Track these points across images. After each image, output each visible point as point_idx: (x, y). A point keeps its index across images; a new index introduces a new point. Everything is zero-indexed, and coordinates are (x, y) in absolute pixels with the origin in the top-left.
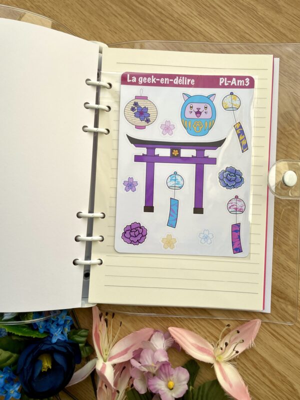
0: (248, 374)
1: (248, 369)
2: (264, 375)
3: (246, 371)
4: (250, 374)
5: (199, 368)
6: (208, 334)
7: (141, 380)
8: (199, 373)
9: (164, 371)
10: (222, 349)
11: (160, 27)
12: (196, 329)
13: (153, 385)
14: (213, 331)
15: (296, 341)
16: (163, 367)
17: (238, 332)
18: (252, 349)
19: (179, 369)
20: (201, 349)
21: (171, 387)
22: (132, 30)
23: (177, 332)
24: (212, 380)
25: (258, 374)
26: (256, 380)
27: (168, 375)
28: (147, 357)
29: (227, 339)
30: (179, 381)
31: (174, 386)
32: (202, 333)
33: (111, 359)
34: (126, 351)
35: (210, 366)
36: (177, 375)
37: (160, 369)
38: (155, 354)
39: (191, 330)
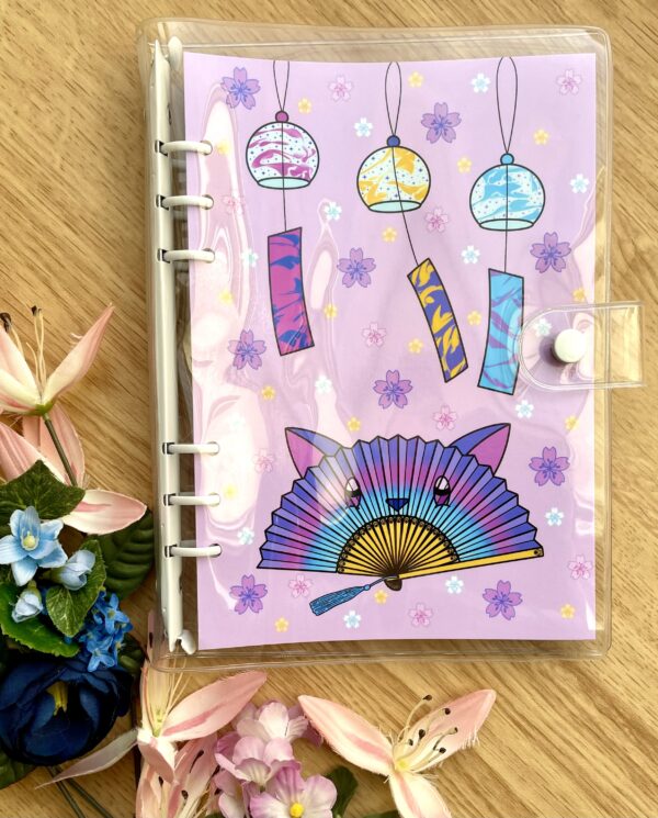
0: (459, 802)
1: (459, 792)
2: (491, 808)
3: (453, 796)
4: (463, 803)
5: (356, 785)
6: (382, 716)
7: (233, 797)
8: (356, 796)
9: (284, 782)
10: (411, 743)
12: (356, 703)
13: (259, 810)
14: (392, 708)
15: (565, 740)
16: (282, 774)
17: (448, 712)
18: (470, 750)
19: (316, 780)
20: (365, 747)
21: (298, 815)
23: (318, 707)
24: (381, 812)
25: (480, 806)
27: (292, 790)
28: (249, 750)
29: (421, 725)
30: (314, 804)
31: (303, 814)
32: (369, 712)
35: (380, 781)
36: (312, 793)
37: (277, 777)
38: (268, 746)
39: (345, 704)
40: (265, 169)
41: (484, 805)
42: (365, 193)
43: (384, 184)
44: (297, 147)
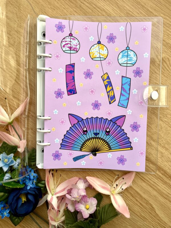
0: (129, 200)
1: (128, 197)
2: (137, 200)
4: (130, 200)
5: (103, 197)
6: (107, 180)
7: (72, 204)
8: (103, 200)
9: (84, 200)
10: (114, 188)
11: (80, 6)
12: (101, 177)
13: (78, 207)
14: (110, 178)
15: (154, 182)
16: (83, 198)
17: (123, 179)
18: (131, 187)
19: (92, 199)
20: (104, 188)
21: (88, 208)
22: (64, 8)
23: (91, 179)
24: (109, 203)
25: (134, 200)
26: (132, 203)
27: (86, 202)
28: (75, 193)
29: (117, 183)
30: (92, 205)
31: (89, 207)
32: (104, 179)
33: (56, 194)
34: (64, 190)
35: (108, 196)
36: (91, 202)
37: (82, 199)
38: (79, 191)
39: (98, 178)
40: (66, 48)
41: (135, 200)
42: (91, 55)
43: (96, 53)
44: (74, 43)
